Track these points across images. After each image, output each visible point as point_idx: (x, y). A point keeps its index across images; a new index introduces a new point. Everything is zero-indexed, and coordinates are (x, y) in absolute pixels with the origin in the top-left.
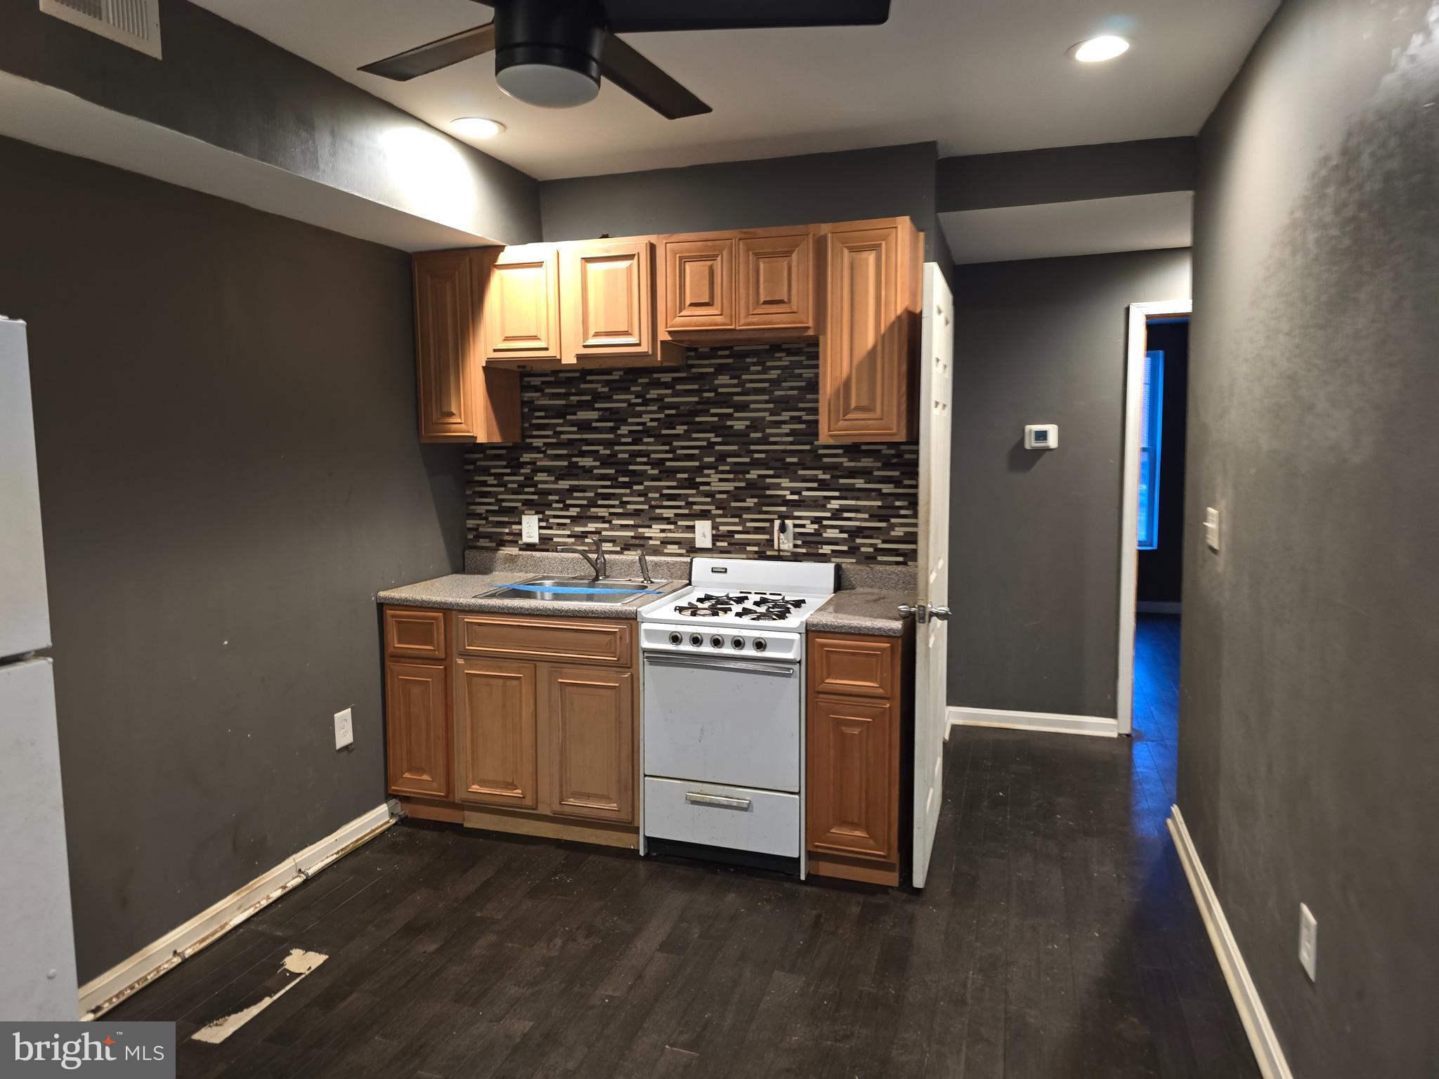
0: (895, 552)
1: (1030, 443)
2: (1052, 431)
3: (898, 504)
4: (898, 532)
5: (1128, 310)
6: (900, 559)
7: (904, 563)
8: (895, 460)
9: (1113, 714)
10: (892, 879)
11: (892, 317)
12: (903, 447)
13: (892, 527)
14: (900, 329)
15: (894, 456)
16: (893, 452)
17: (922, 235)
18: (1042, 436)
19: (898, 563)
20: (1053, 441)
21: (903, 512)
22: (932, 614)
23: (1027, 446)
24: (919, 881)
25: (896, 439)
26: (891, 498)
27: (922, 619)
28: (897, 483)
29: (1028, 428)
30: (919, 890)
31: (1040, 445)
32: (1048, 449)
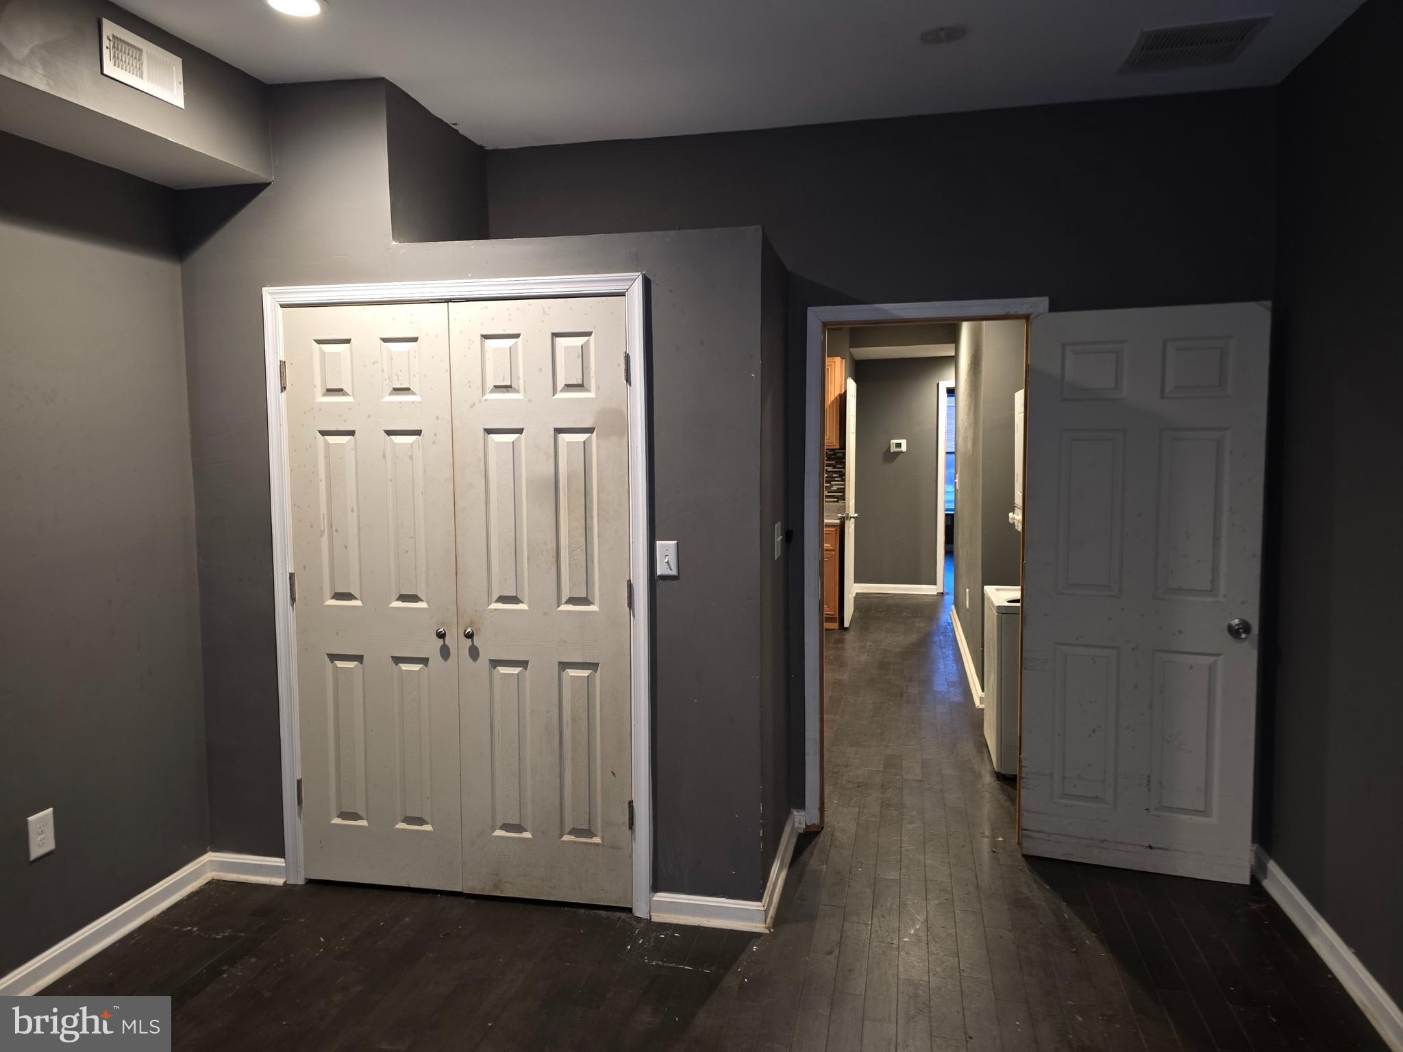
0: (834, 497)
1: (893, 449)
2: (904, 442)
3: (834, 475)
4: (835, 488)
5: (938, 384)
6: (836, 500)
7: (837, 501)
8: (833, 457)
9: (935, 583)
10: (836, 625)
11: (833, 398)
12: (836, 451)
13: (832, 486)
14: (836, 402)
15: (833, 455)
16: (832, 453)
17: (844, 360)
18: (899, 445)
19: (834, 502)
20: (904, 448)
21: (836, 479)
22: (851, 517)
23: (892, 451)
24: (846, 624)
25: (835, 448)
26: (831, 473)
27: (847, 518)
28: (834, 467)
29: (892, 441)
30: (847, 628)
31: (898, 450)
32: (902, 452)
